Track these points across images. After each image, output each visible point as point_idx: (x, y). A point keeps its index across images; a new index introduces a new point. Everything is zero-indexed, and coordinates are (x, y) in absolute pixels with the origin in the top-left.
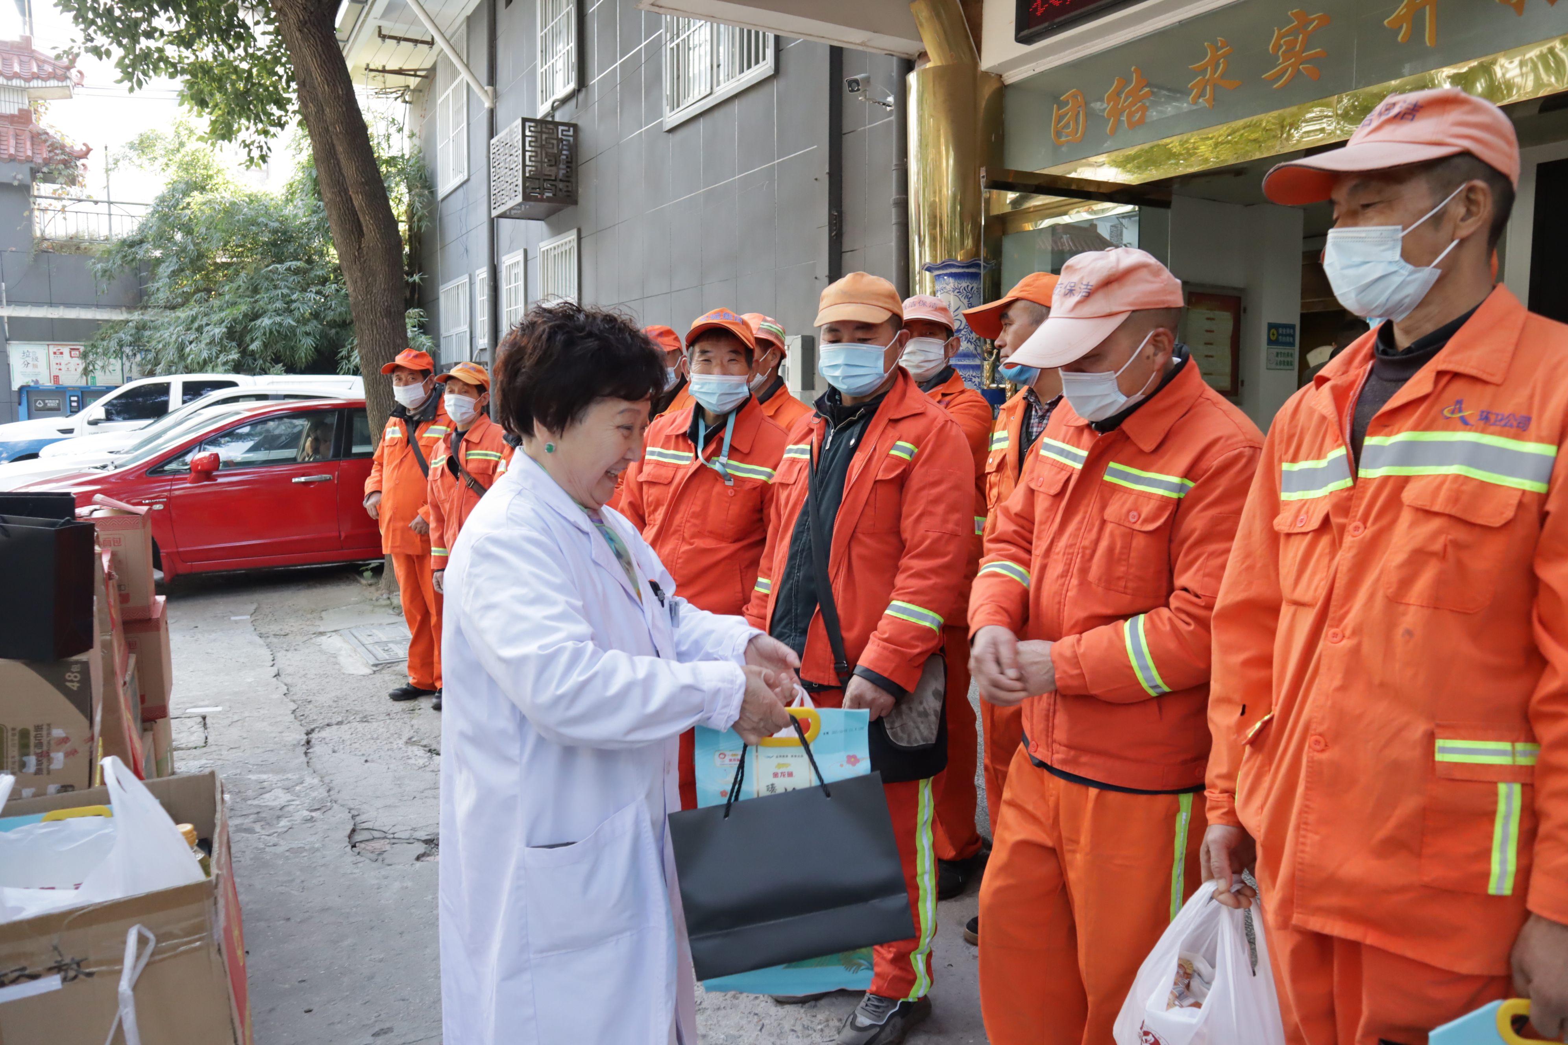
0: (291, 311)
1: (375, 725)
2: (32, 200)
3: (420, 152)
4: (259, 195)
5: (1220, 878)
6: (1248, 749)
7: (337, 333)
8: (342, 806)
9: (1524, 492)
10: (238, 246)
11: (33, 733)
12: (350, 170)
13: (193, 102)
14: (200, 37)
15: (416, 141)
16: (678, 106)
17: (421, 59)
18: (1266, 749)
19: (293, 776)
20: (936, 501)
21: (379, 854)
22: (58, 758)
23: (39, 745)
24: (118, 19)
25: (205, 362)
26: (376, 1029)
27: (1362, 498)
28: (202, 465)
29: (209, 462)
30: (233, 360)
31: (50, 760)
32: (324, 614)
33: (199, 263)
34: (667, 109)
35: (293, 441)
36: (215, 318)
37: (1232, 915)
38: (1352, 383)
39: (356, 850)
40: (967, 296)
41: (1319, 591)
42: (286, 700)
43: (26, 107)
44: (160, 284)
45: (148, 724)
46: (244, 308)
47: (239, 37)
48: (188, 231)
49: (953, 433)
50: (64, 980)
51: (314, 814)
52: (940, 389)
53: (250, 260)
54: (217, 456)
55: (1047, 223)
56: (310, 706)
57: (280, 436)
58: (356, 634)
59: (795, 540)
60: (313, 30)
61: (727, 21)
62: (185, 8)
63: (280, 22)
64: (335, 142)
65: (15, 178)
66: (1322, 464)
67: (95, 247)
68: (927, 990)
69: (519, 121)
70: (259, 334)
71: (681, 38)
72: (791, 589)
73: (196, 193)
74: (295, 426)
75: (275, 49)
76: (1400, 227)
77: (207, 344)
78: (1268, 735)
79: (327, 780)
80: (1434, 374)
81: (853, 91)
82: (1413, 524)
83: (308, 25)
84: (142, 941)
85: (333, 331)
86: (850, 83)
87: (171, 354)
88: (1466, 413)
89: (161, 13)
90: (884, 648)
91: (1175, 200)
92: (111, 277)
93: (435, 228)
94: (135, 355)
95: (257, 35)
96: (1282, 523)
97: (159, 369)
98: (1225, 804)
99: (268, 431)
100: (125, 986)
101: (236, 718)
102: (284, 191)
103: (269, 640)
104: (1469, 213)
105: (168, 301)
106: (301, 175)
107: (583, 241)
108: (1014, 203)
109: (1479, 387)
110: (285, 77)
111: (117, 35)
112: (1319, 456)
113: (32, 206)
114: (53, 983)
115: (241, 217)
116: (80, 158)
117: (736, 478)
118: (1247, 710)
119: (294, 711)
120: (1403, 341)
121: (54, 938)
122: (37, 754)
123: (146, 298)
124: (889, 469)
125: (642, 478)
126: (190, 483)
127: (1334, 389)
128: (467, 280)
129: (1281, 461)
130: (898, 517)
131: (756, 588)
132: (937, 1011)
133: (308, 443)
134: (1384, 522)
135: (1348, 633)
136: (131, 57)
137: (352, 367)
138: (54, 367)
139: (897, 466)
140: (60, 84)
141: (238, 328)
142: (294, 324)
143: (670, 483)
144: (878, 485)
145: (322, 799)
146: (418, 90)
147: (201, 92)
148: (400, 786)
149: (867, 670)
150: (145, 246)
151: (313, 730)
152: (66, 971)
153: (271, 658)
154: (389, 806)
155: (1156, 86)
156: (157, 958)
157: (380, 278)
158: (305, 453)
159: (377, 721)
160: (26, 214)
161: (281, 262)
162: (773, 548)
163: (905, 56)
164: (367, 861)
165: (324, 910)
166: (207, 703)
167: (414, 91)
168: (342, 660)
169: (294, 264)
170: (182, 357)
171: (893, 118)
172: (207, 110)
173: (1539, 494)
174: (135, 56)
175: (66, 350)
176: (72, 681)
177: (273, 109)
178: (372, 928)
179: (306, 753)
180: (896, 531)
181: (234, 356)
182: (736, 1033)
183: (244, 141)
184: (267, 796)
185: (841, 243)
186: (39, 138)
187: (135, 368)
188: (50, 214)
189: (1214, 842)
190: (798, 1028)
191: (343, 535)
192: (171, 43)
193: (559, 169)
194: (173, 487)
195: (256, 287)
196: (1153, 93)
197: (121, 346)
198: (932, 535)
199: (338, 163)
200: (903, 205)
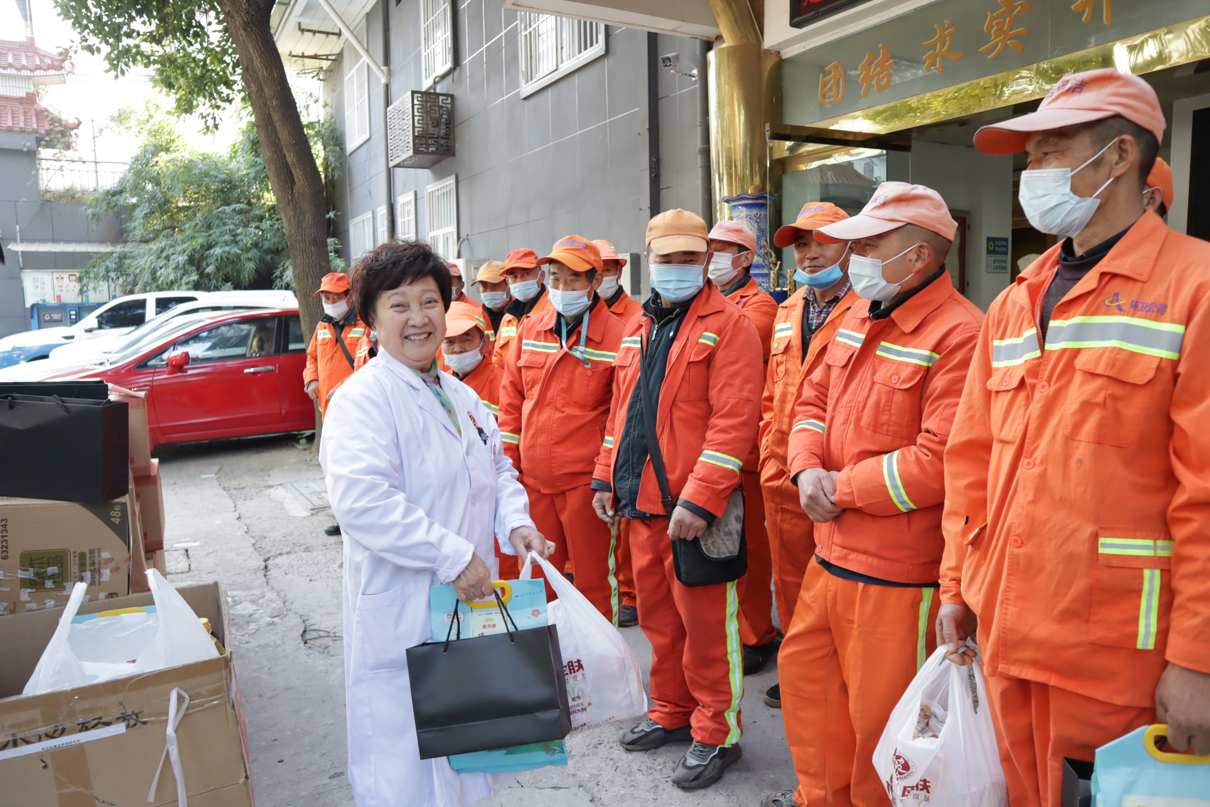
0: (237, 242)
1: (315, 553)
2: (37, 162)
3: (332, 118)
4: (210, 154)
5: (950, 642)
6: (970, 548)
7: (272, 258)
8: (295, 613)
9: (1161, 359)
10: (195, 193)
11: (88, 556)
12: (284, 135)
13: (163, 85)
14: (167, 36)
15: (329, 109)
16: (531, 79)
17: (331, 46)
18: (982, 548)
19: (257, 592)
20: (734, 376)
21: (325, 648)
22: (106, 574)
23: (93, 564)
24: (106, 24)
25: (172, 283)
26: (332, 773)
27: (1047, 365)
28: (176, 361)
29: (181, 359)
30: (194, 281)
31: (100, 574)
32: (271, 472)
33: (166, 207)
34: (523, 82)
35: (242, 341)
36: (179, 248)
37: (959, 670)
38: (1043, 282)
39: (308, 645)
40: (756, 221)
41: (1018, 432)
42: (247, 536)
43: (31, 91)
44: (136, 223)
45: (149, 555)
46: (201, 241)
47: (196, 35)
48: (158, 184)
49: (746, 324)
50: (128, 726)
51: (274, 620)
52: (740, 292)
53: (203, 204)
54: (187, 354)
55: (815, 164)
56: (266, 541)
57: (231, 338)
58: (296, 486)
59: (631, 407)
60: (254, 29)
61: (568, 15)
62: (155, 13)
63: (228, 23)
64: (272, 113)
65: (24, 145)
66: (1020, 340)
67: (86, 197)
68: (738, 738)
69: (409, 93)
70: (213, 260)
71: (533, 27)
72: (629, 444)
73: (162, 154)
74: (242, 330)
75: (224, 43)
76: (1069, 169)
77: (173, 269)
78: (984, 538)
79: (282, 594)
80: (1098, 275)
81: (666, 66)
82: (1083, 383)
83: (250, 25)
84: (180, 699)
85: (269, 257)
86: (664, 60)
87: (146, 277)
88: (1121, 303)
89: (137, 18)
90: (699, 485)
91: (914, 144)
92: (98, 219)
93: (345, 176)
94: (118, 278)
95: (210, 33)
96: (993, 384)
97: (137, 289)
98: (954, 589)
99: (222, 334)
100: (170, 730)
101: (210, 550)
102: (229, 150)
103: (230, 492)
104: (1121, 158)
105: (143, 236)
106: (241, 137)
107: (460, 184)
108: (791, 149)
109: (1130, 284)
110: (231, 64)
111: (105, 36)
112: (1019, 335)
113: (38, 166)
114: (120, 728)
115: (197, 171)
116: (73, 129)
117: (592, 362)
118: (969, 520)
119: (254, 545)
120: (1079, 251)
121: (120, 697)
122: (91, 571)
123: (125, 235)
124: (698, 354)
125: (520, 364)
126: (168, 374)
127: (1029, 286)
128: (371, 215)
129: (993, 339)
130: (707, 388)
131: (604, 444)
132: (745, 755)
133: (255, 343)
134: (1062, 382)
135: (1038, 462)
136: (116, 52)
137: (284, 284)
138: (57, 288)
139: (704, 351)
140: (57, 73)
141: (197, 256)
142: (239, 252)
143: (543, 367)
144: (691, 365)
145: (280, 609)
146: (329, 71)
147: (168, 77)
148: (337, 598)
149: (687, 502)
150: (124, 195)
151: (269, 558)
152: (128, 720)
153: (233, 505)
154: (330, 613)
155: (898, 58)
156: (191, 711)
157: (309, 216)
158: (252, 351)
159: (317, 550)
160: (34, 172)
161: (228, 204)
162: (615, 413)
163: (706, 39)
164: (317, 653)
165: (287, 689)
166: (188, 539)
167: (326, 71)
168: (287, 506)
169: (238, 206)
170: (154, 279)
171: (697, 86)
172: (173, 91)
173: (1172, 361)
174: (119, 52)
175: (66, 276)
176: (115, 517)
177: (222, 88)
178: (323, 702)
179: (265, 575)
180: (706, 399)
181: (194, 277)
182: (598, 773)
183: (201, 114)
184: (238, 607)
185: (659, 182)
186: (41, 114)
187: (118, 289)
188: (51, 172)
189: (946, 616)
190: (643, 768)
191: (283, 412)
192: (145, 40)
193: (440, 129)
194: (155, 378)
195: (210, 224)
196: (895, 63)
197: (108, 272)
198: (732, 401)
199: (275, 128)
200: (706, 152)
